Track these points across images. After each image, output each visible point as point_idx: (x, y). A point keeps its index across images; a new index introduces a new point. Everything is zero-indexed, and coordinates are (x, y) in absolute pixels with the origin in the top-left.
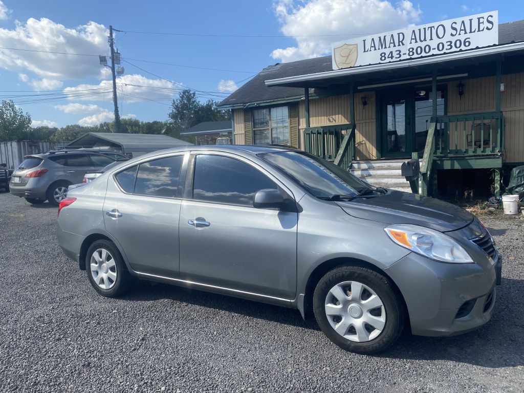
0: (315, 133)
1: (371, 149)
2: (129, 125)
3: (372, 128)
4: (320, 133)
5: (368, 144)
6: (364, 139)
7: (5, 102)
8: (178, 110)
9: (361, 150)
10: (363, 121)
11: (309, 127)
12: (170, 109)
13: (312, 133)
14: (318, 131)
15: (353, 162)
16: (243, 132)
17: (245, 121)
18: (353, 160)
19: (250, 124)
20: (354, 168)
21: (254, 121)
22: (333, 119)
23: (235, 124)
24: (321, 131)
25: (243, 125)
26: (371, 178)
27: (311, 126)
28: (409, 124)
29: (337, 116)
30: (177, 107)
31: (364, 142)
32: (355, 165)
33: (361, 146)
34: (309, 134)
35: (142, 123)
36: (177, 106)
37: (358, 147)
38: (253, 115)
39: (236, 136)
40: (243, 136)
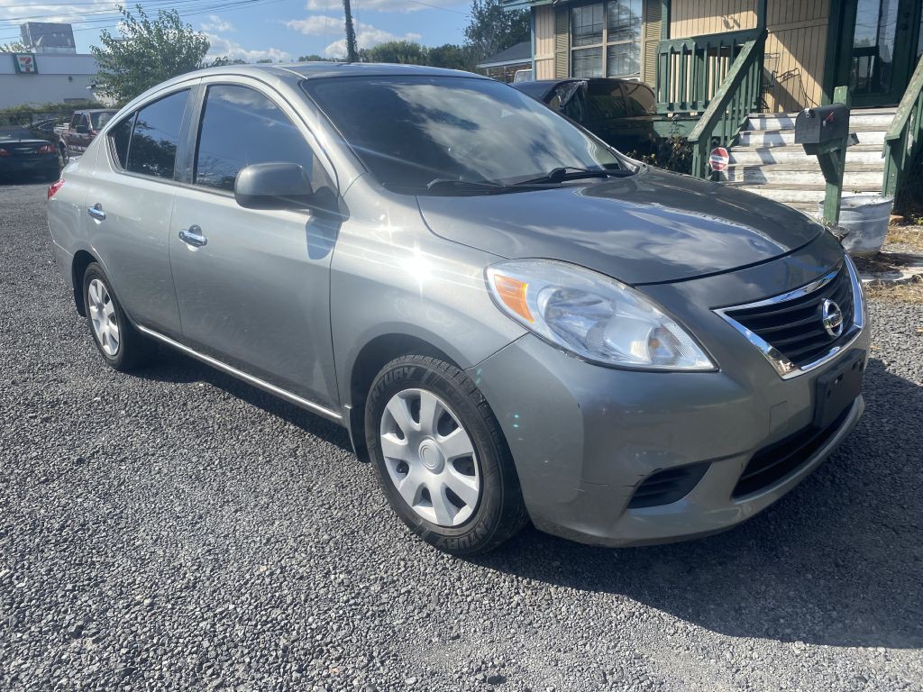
0: (679, 53)
1: (810, 89)
2: (401, 53)
3: (819, 41)
4: (690, 52)
5: (806, 76)
6: (799, 66)
7: (165, 12)
8: (482, 22)
9: (790, 91)
10: (800, 25)
11: (669, 37)
12: (468, 20)
13: (673, 51)
14: (685, 46)
15: (750, 115)
16: (552, 55)
17: (557, 31)
18: (752, 111)
19: (565, 38)
20: (753, 129)
21: (573, 30)
22: (735, 21)
23: (538, 40)
24: (691, 46)
25: (551, 41)
26: (783, 151)
27: (672, 37)
28: (906, 28)
29: (744, 14)
30: (480, 15)
31: (797, 72)
32: (755, 123)
33: (791, 81)
34: (667, 54)
35: (424, 48)
36: (480, 13)
37: (784, 84)
38: (572, 19)
39: (538, 63)
40: (552, 62)
